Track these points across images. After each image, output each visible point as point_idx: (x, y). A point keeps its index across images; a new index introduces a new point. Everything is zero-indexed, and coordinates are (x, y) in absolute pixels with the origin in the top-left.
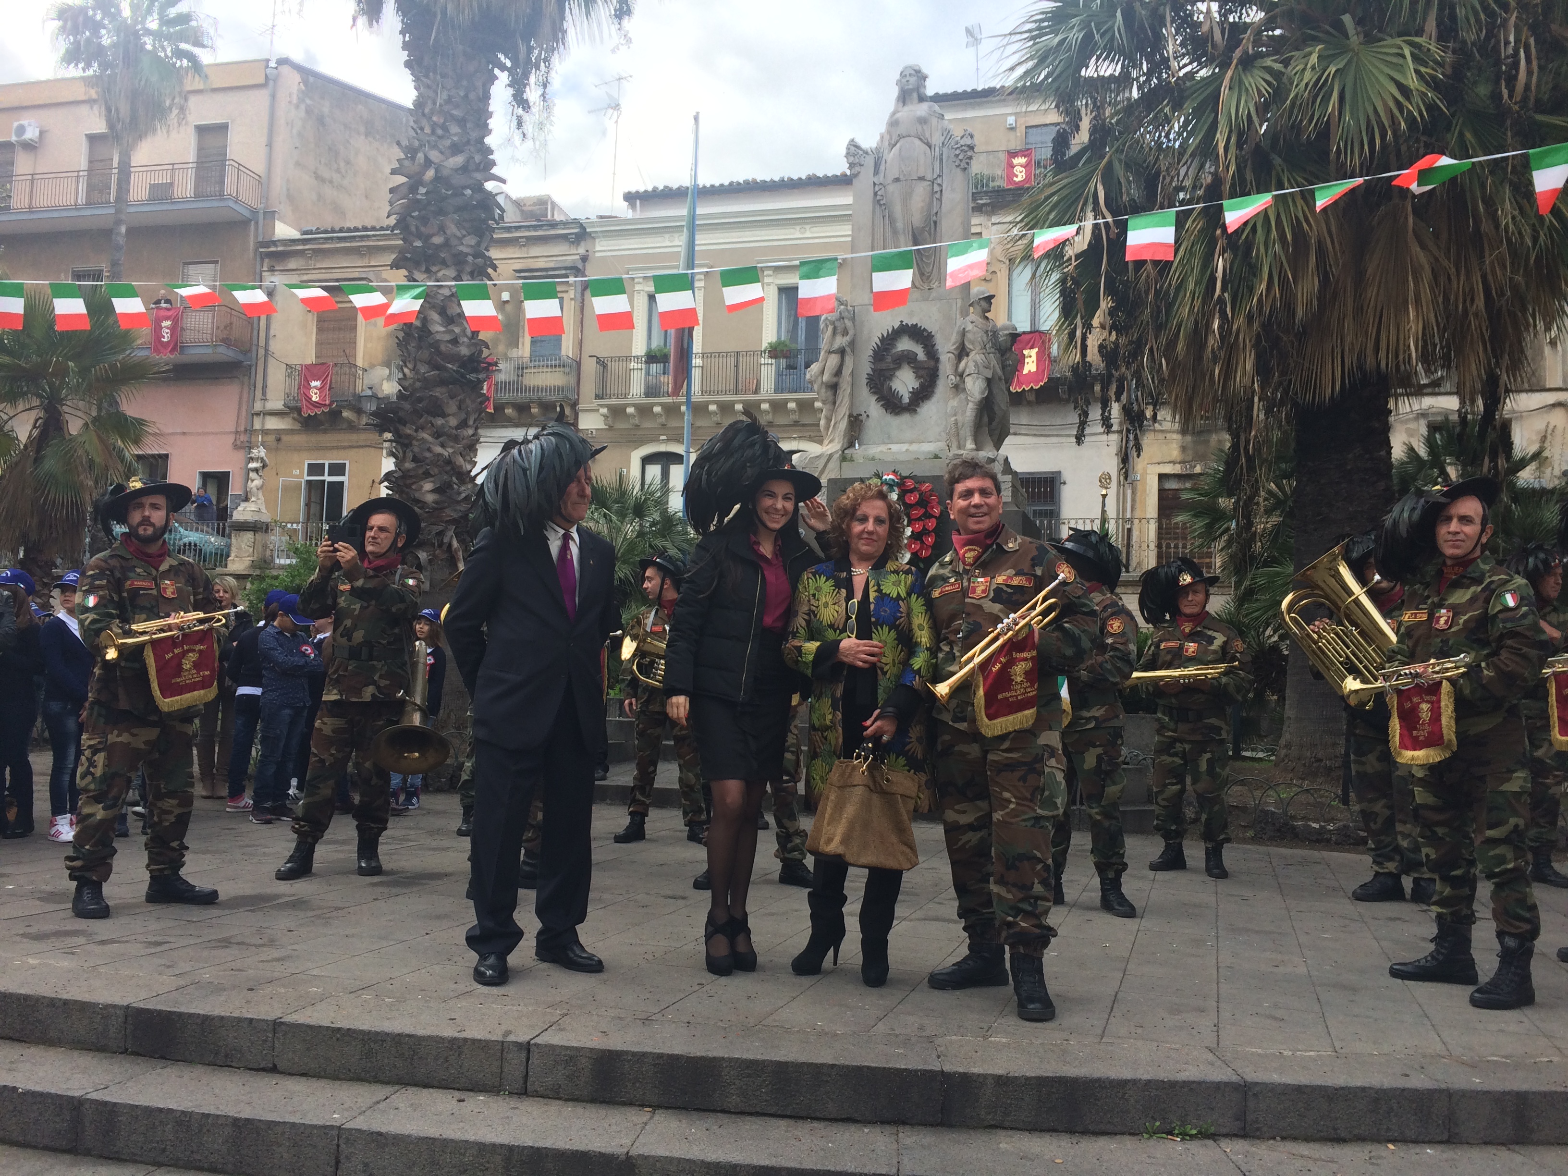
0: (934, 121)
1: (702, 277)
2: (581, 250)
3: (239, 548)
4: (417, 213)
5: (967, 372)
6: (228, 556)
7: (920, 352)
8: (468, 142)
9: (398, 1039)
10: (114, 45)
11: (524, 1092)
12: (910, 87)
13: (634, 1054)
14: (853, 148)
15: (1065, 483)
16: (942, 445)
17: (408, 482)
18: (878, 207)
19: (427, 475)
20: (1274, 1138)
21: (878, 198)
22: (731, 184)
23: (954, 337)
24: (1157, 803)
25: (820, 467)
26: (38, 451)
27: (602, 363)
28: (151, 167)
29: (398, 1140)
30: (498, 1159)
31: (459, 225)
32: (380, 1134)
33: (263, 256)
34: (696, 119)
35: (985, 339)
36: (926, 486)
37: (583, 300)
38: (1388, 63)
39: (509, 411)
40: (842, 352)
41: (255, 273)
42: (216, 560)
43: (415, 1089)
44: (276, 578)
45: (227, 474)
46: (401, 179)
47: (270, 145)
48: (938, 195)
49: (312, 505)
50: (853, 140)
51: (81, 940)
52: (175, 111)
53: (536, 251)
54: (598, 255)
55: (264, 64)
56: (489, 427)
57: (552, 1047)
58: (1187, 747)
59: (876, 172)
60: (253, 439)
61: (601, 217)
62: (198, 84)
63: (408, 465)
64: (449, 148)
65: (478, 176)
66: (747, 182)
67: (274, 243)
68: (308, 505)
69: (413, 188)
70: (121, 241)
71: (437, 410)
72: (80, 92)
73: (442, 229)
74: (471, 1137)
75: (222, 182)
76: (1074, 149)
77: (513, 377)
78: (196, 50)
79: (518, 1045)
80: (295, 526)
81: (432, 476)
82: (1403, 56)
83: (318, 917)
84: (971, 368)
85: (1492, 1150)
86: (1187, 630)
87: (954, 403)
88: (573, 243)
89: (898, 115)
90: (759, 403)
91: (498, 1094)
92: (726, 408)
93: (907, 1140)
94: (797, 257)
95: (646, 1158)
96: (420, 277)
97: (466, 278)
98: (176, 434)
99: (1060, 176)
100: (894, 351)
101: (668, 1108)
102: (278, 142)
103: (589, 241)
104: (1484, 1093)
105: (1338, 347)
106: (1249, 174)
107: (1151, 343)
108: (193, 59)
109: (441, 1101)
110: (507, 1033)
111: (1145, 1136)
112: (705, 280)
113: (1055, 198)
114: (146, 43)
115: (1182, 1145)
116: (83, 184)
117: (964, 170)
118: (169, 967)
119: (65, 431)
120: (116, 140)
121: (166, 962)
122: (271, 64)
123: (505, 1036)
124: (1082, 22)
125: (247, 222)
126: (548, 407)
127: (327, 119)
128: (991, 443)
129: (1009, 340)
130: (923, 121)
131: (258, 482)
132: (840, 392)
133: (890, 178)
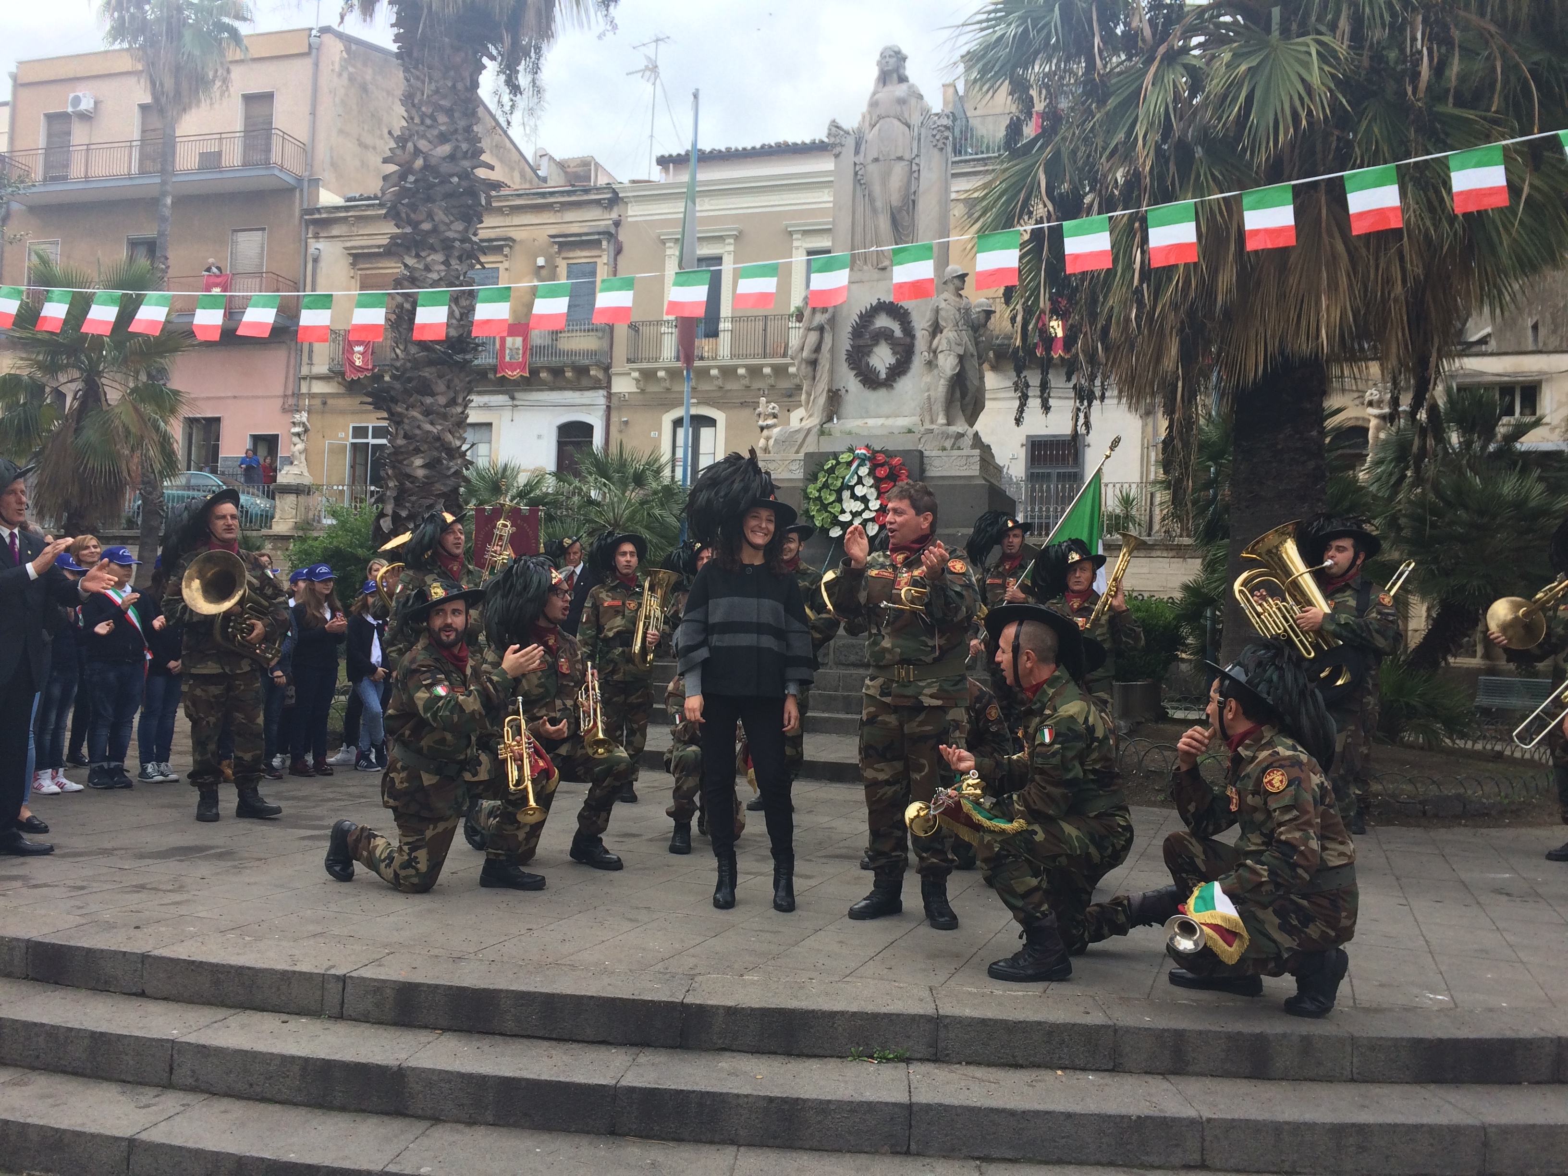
0: (913, 101)
1: (732, 241)
2: (614, 215)
3: (283, 510)
4: (407, 201)
5: (940, 349)
6: (273, 517)
7: (896, 329)
8: (456, 131)
9: (241, 971)
10: (158, 20)
11: (340, 1016)
12: (890, 68)
13: (429, 986)
14: (834, 129)
15: (1089, 446)
16: (916, 419)
17: (401, 457)
18: (858, 186)
19: (417, 451)
20: (960, 1063)
21: (859, 177)
22: (763, 147)
23: (929, 315)
25: (800, 441)
26: (78, 422)
27: (634, 327)
28: (201, 137)
29: (220, 1052)
30: (296, 1069)
31: (447, 211)
32: (204, 1046)
33: (308, 223)
34: (696, 96)
35: (957, 316)
36: (896, 461)
37: (616, 264)
38: (1298, 60)
39: (543, 375)
40: (821, 329)
41: (300, 240)
42: (261, 521)
43: (251, 1012)
44: (316, 539)
45: (276, 437)
46: (392, 168)
47: (313, 113)
48: (916, 175)
49: (357, 466)
50: (834, 121)
51: (19, 884)
52: (218, 83)
53: (570, 216)
54: (629, 219)
55: (307, 32)
56: (525, 390)
57: (363, 979)
59: (857, 152)
60: (301, 403)
61: (634, 182)
62: (239, 56)
63: (400, 442)
64: (437, 137)
65: (466, 164)
66: (778, 145)
67: (318, 210)
68: (353, 467)
69: (403, 176)
70: (167, 212)
71: (426, 389)
72: (126, 64)
73: (430, 216)
74: (275, 1050)
75: (268, 150)
76: (1025, 138)
77: (548, 342)
78: (237, 24)
79: (337, 978)
80: (340, 488)
81: (423, 452)
82: (1310, 54)
83: (235, 867)
84: (944, 346)
85: (1148, 1078)
86: (1075, 606)
87: (927, 379)
88: (606, 208)
89: (877, 96)
90: (786, 366)
91: (319, 1017)
92: (755, 371)
93: (643, 1059)
94: (825, 221)
95: (414, 1069)
96: (411, 261)
97: (454, 262)
98: (228, 398)
99: (1014, 162)
100: (872, 328)
101: (455, 1031)
102: (321, 110)
103: (621, 205)
104: (1146, 1029)
105: (1261, 330)
106: (1172, 168)
107: (1086, 328)
108: (234, 34)
109: (269, 1022)
110: (333, 967)
111: (850, 1059)
112: (735, 244)
113: (1004, 185)
114: (189, 17)
115: (876, 1067)
116: (136, 155)
117: (941, 149)
118: (79, 908)
119: (104, 403)
120: (162, 111)
121: (78, 903)
122: (314, 32)
123: (328, 969)
124: (1019, 18)
125: (292, 190)
126: (582, 371)
127: (371, 87)
128: (963, 419)
129: (982, 316)
130: (902, 101)
131: (300, 446)
132: (819, 368)
133: (870, 158)
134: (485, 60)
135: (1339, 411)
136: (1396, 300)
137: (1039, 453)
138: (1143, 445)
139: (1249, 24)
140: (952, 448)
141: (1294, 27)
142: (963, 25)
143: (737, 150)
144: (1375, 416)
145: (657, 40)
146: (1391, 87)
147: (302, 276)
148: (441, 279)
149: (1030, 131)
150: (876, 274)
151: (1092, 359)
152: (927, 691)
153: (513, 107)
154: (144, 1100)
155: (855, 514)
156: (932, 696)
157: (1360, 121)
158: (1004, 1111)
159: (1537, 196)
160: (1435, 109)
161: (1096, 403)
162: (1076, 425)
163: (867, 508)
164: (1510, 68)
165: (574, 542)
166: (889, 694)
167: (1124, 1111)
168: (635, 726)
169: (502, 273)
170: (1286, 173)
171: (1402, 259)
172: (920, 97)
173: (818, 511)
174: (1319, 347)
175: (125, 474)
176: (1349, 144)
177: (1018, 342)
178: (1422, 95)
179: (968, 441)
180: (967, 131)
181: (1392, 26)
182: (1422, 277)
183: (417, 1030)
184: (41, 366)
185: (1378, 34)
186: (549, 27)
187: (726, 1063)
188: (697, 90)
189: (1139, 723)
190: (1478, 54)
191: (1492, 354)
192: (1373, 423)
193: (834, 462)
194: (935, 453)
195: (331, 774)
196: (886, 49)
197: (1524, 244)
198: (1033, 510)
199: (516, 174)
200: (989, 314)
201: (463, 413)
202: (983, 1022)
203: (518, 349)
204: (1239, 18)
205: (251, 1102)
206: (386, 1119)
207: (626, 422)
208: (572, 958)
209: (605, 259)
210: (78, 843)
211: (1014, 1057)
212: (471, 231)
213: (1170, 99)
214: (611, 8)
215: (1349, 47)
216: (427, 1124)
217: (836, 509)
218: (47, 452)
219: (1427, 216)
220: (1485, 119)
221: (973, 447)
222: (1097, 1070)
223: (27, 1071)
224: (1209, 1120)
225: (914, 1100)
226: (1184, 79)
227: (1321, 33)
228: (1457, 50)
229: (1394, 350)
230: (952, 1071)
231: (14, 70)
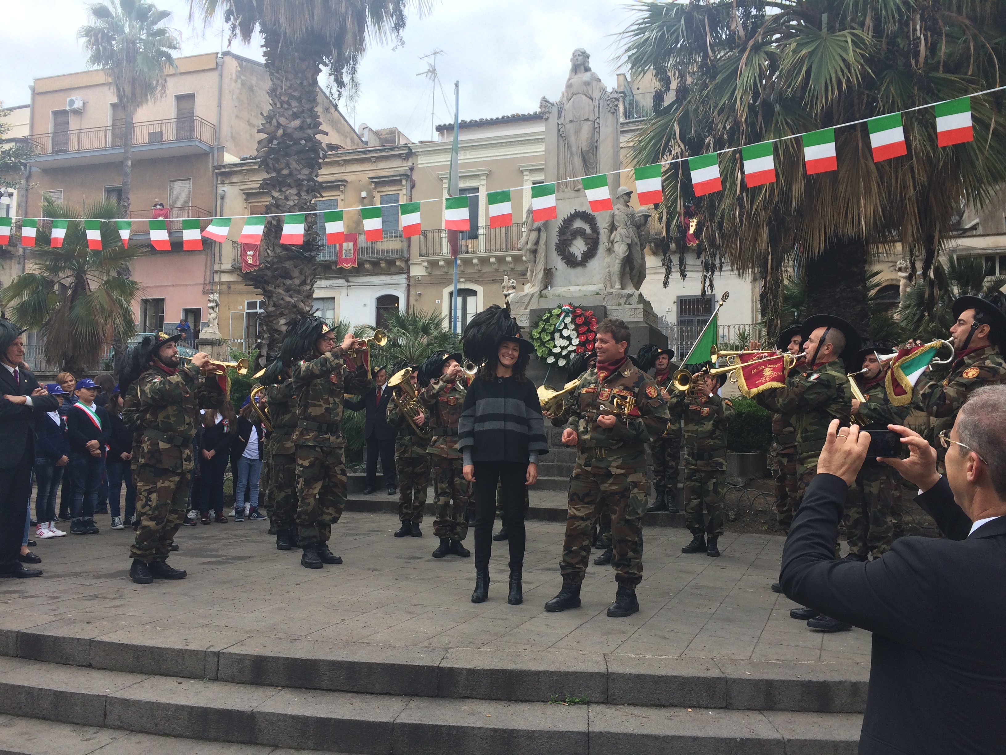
0: (594, 83)
1: (485, 177)
2: (410, 164)
4: (273, 156)
5: (615, 241)
7: (587, 228)
8: (303, 112)
9: (152, 650)
10: (121, 50)
11: (216, 679)
12: (579, 63)
13: (273, 658)
16: (601, 286)
17: (271, 319)
18: (560, 138)
19: (282, 314)
20: (623, 704)
21: (561, 133)
22: (503, 117)
23: (608, 219)
24: (686, 511)
25: (527, 302)
26: (72, 303)
27: (424, 234)
28: (150, 123)
30: (185, 714)
31: (298, 162)
32: (126, 700)
33: (218, 175)
34: (457, 85)
35: (626, 219)
36: (589, 313)
37: (411, 195)
38: (840, 47)
39: (367, 266)
40: (539, 230)
41: (213, 185)
43: (159, 677)
45: (199, 310)
46: (264, 136)
47: (220, 106)
48: (597, 130)
49: (250, 327)
50: (544, 98)
51: (16, 595)
52: (159, 88)
53: (382, 165)
54: (420, 166)
55: (215, 55)
56: (355, 276)
57: (231, 654)
58: (703, 475)
59: (559, 117)
60: (214, 288)
61: (422, 142)
62: (172, 71)
63: (271, 309)
64: (291, 115)
65: (310, 132)
66: (513, 116)
67: (224, 166)
68: (247, 327)
69: (270, 141)
70: (128, 170)
71: (287, 275)
72: (101, 78)
73: (288, 165)
74: (172, 702)
75: (192, 130)
76: (666, 104)
77: (369, 245)
78: (170, 51)
79: (214, 653)
80: (239, 341)
81: (285, 315)
82: (847, 42)
84: (618, 238)
85: (749, 713)
86: (703, 400)
87: (608, 260)
88: (404, 159)
89: (571, 81)
90: (521, 256)
91: (203, 679)
92: (501, 260)
93: (412, 704)
94: (540, 163)
95: (261, 713)
96: (276, 194)
97: (303, 194)
98: (169, 286)
99: (658, 119)
100: (572, 228)
101: (290, 687)
102: (224, 103)
103: (414, 157)
104: (747, 680)
105: (822, 221)
106: (760, 118)
107: (708, 224)
108: (168, 57)
109: (170, 683)
110: (210, 647)
111: (550, 702)
112: (487, 179)
113: (652, 134)
114: (140, 48)
115: (567, 708)
116: (109, 135)
117: (613, 113)
118: (53, 610)
119: (88, 290)
120: (124, 107)
121: (54, 608)
122: (219, 55)
123: (208, 648)
124: (659, 26)
125: (206, 154)
126: (391, 263)
127: (255, 88)
128: (632, 285)
129: (642, 219)
130: (587, 84)
131: (214, 315)
132: (538, 255)
133: (568, 120)
134: (321, 66)
135: (877, 273)
136: (910, 199)
137: (686, 307)
138: (752, 300)
139: (809, 25)
140: (625, 304)
141: (837, 25)
142: (623, 33)
143: (487, 120)
144: (904, 278)
145: (435, 53)
146: (901, 62)
147: (214, 208)
148: (295, 205)
149: (669, 98)
150: (573, 194)
151: (712, 242)
152: (614, 464)
153: (340, 95)
154: (87, 736)
155: (563, 348)
156: (617, 467)
157: (882, 84)
158: (651, 736)
159: (1001, 129)
160: (930, 75)
161: (717, 273)
162: (704, 286)
163: (571, 344)
164: (980, 47)
165: (381, 369)
166: (589, 465)
167: (731, 735)
168: (420, 487)
169: (340, 203)
170: (835, 120)
171: (913, 173)
172: (599, 80)
173: (539, 346)
174: (860, 231)
175: (101, 334)
176: (875, 100)
177: (664, 234)
178: (922, 65)
179: (635, 299)
180: (633, 104)
181: (900, 22)
182: (926, 183)
183: (265, 688)
184: (48, 268)
185: (892, 27)
186: (361, 44)
187: (467, 706)
188: (458, 82)
189: (751, 480)
190: (959, 39)
191: (979, 236)
192: (902, 282)
193: (549, 315)
194: (614, 307)
195: (226, 523)
196: (576, 51)
197: (993, 161)
198: (682, 344)
199: (348, 140)
200: (647, 217)
201: (310, 289)
202: (638, 676)
203: (350, 250)
204: (802, 21)
205: (156, 736)
206: (243, 747)
207: (420, 295)
208: (369, 638)
209: (404, 191)
210: (59, 569)
211: (659, 700)
212: (314, 174)
213: (757, 74)
214: (401, 31)
215: (873, 37)
216: (270, 749)
217: (551, 345)
218: (52, 322)
219: (928, 144)
220: (963, 79)
221: (639, 303)
222: (715, 708)
223: (13, 717)
224: (789, 741)
225: (591, 730)
226: (767, 62)
227: (853, 28)
228: (944, 38)
229: (910, 231)
230: (617, 710)
231: (33, 84)
